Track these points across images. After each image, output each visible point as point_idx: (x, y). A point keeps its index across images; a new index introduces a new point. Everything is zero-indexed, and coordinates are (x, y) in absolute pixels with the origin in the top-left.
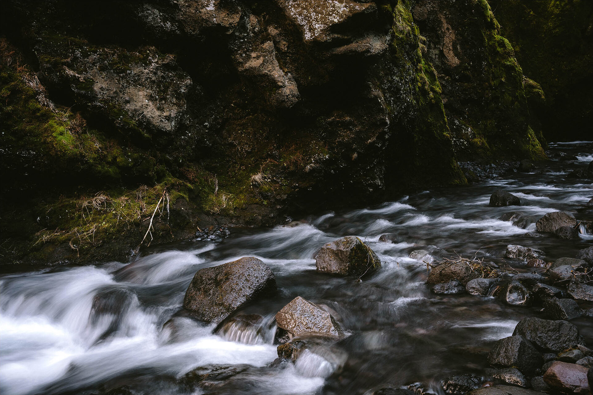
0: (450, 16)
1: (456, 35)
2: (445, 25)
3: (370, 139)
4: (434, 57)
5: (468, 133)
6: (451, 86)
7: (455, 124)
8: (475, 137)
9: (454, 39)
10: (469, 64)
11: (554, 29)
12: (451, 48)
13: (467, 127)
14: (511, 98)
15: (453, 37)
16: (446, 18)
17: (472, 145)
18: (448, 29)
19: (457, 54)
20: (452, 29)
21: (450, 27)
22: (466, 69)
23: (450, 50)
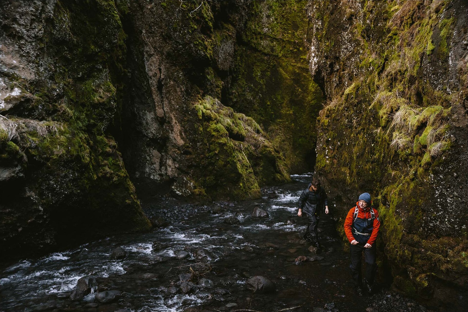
0: (176, 115)
1: (181, 127)
2: (174, 121)
3: (30, 219)
4: (172, 138)
5: (191, 186)
6: (180, 157)
7: (184, 180)
8: (196, 188)
9: (180, 128)
10: (189, 144)
11: (312, 101)
12: (179, 134)
13: (191, 182)
14: (223, 163)
15: (179, 127)
16: (174, 116)
17: (193, 193)
18: (176, 123)
19: (182, 138)
20: (179, 123)
21: (177, 121)
22: (188, 147)
23: (178, 135)
